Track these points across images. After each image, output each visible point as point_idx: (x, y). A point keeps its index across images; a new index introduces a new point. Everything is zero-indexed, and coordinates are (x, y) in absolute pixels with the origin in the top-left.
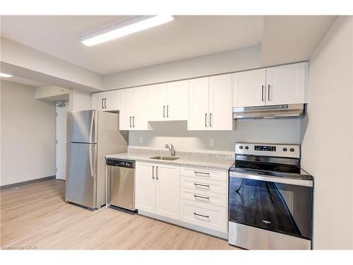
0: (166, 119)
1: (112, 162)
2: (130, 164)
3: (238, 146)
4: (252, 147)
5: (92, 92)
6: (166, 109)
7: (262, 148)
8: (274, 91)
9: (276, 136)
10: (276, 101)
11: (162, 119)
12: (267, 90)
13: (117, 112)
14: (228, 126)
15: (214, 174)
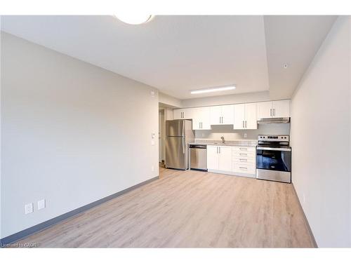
0: (221, 124)
1: (193, 147)
2: (205, 147)
3: (259, 137)
4: (266, 137)
5: (173, 109)
6: (221, 119)
7: (271, 138)
8: (276, 112)
9: (274, 131)
10: (277, 116)
11: (219, 124)
12: (273, 111)
13: (191, 120)
14: (255, 127)
15: (249, 149)
